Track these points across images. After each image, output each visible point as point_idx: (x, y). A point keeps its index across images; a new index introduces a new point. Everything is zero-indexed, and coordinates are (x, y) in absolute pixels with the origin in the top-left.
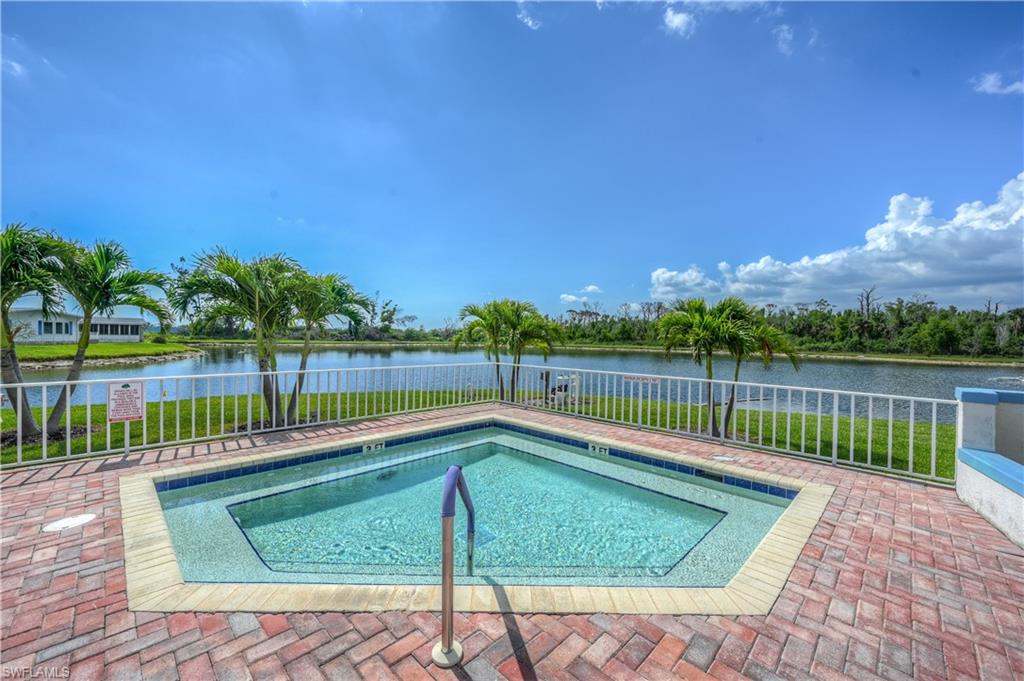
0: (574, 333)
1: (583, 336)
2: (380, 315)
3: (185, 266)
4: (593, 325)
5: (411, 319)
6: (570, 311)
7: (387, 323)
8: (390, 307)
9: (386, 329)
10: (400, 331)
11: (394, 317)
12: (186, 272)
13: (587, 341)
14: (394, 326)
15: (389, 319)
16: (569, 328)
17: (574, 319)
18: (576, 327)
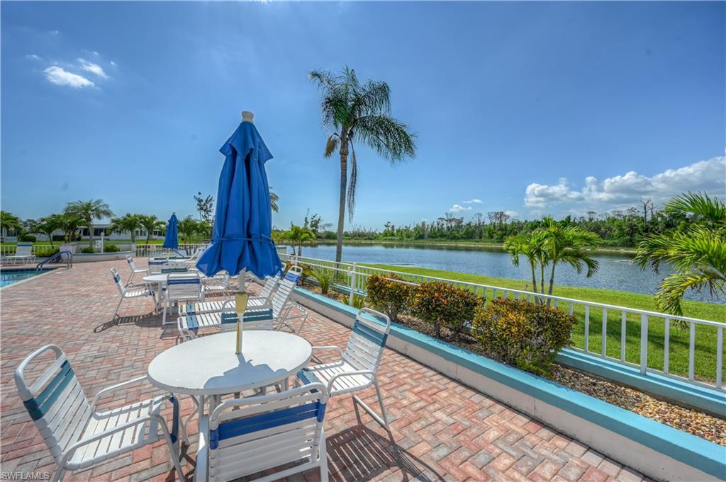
0: (436, 234)
2: (310, 223)
3: (201, 197)
5: (329, 226)
6: (439, 218)
7: (314, 228)
8: (316, 218)
9: (313, 232)
10: (324, 233)
11: (319, 225)
12: (202, 201)
13: (444, 239)
14: (318, 230)
15: (315, 225)
16: (434, 230)
17: (439, 224)
18: (438, 230)
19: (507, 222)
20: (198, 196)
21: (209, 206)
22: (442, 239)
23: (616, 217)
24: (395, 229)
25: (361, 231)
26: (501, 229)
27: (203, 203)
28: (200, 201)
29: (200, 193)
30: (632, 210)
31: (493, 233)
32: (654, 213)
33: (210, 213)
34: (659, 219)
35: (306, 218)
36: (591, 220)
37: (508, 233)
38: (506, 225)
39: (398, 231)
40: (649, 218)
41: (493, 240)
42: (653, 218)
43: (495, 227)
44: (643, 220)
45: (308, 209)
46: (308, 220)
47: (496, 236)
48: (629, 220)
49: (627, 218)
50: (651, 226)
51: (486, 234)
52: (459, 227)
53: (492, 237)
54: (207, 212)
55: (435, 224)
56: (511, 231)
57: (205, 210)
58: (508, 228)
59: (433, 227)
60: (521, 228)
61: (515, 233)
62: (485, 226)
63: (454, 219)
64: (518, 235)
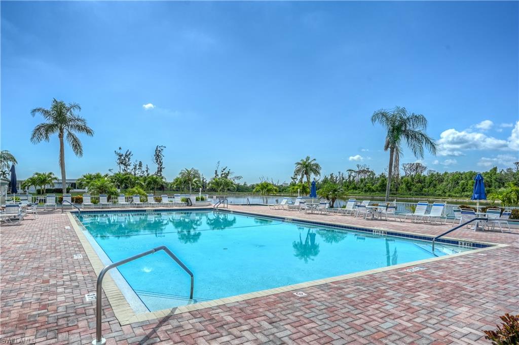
0: (348, 186)
1: (355, 188)
2: (220, 176)
4: (362, 181)
6: (350, 170)
8: (226, 171)
11: (228, 177)
12: (122, 155)
13: (357, 191)
16: (346, 182)
17: (350, 176)
18: (350, 182)
19: (425, 173)
20: (119, 151)
21: (127, 159)
22: (355, 191)
26: (420, 181)
27: (123, 158)
28: (121, 156)
29: (120, 148)
31: (411, 185)
33: (128, 167)
35: (216, 171)
37: (427, 185)
38: (425, 177)
41: (412, 192)
43: (413, 179)
46: (218, 173)
47: (414, 188)
51: (404, 186)
52: (373, 178)
53: (410, 190)
54: (126, 166)
55: (346, 176)
56: (430, 183)
57: (125, 164)
58: (427, 180)
59: (343, 179)
60: (441, 181)
61: (435, 185)
62: (400, 177)
63: (364, 170)
64: (438, 187)
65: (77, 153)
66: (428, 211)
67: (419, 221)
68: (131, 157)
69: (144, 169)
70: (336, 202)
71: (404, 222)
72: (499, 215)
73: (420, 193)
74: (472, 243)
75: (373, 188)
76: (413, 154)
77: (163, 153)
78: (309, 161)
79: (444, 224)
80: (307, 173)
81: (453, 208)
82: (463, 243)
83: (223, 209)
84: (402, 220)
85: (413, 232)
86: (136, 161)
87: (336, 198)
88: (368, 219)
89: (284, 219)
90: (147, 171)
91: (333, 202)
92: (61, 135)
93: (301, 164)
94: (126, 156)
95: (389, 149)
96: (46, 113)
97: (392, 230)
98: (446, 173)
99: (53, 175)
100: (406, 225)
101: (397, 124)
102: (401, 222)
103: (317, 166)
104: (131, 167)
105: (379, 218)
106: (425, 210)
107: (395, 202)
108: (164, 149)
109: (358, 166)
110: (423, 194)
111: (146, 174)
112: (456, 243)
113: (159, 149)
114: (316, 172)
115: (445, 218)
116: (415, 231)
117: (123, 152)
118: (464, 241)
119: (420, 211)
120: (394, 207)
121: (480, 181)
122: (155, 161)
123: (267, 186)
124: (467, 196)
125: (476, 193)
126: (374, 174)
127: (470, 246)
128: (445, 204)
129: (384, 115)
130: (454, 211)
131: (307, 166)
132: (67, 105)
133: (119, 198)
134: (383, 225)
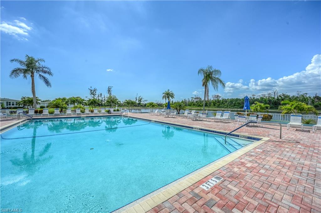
0: (191, 104)
1: (194, 105)
2: (138, 100)
3: (92, 89)
4: (197, 102)
5: (146, 101)
6: (192, 98)
7: (140, 102)
8: (141, 98)
9: (139, 104)
10: (144, 104)
11: (142, 100)
12: (92, 90)
13: (195, 106)
14: (141, 103)
15: (140, 101)
16: (190, 103)
17: (192, 100)
18: (192, 102)
19: (220, 99)
21: (95, 92)
23: (263, 97)
24: (173, 102)
25: (159, 103)
26: (218, 102)
27: (92, 91)
28: (91, 90)
29: (91, 87)
30: (269, 94)
31: (215, 103)
32: (278, 95)
33: (95, 96)
34: (280, 98)
35: (136, 98)
36: (254, 98)
38: (220, 100)
39: (175, 103)
40: (276, 97)
41: (215, 106)
42: (278, 98)
43: (216, 101)
44: (274, 98)
45: (137, 94)
48: (268, 98)
49: (267, 97)
50: (277, 101)
51: (212, 104)
52: (201, 101)
53: (215, 105)
54: (94, 95)
55: (190, 100)
56: (222, 103)
57: (93, 94)
58: (221, 102)
59: (189, 101)
60: (226, 102)
61: (224, 103)
62: (211, 101)
63: (197, 98)
64: (225, 104)
65: (48, 86)
66: (222, 116)
67: (218, 121)
68: (96, 91)
69: (103, 96)
70: (180, 111)
71: (210, 121)
72: (256, 117)
73: (218, 107)
74: (247, 137)
75: (201, 105)
76: (213, 88)
77: (112, 89)
78: (169, 92)
79: (230, 123)
80: (168, 97)
81: (234, 114)
82: (242, 137)
83: (125, 115)
84: (210, 120)
85: (214, 129)
86: (99, 93)
87: (180, 109)
88: (193, 120)
89: (151, 121)
90: (104, 98)
91: (179, 111)
92: (32, 75)
93: (165, 93)
94: (94, 91)
95: (204, 86)
96: (21, 62)
97: (203, 128)
98: (228, 99)
99: (38, 98)
100: (211, 124)
101: (208, 74)
102: (209, 121)
103: (172, 94)
104: (97, 96)
105: (199, 120)
106: (220, 115)
107: (207, 111)
108: (112, 88)
109: (195, 96)
110: (219, 107)
111: (104, 99)
112: (238, 136)
113: (110, 87)
114: (172, 97)
115: (230, 119)
116: (215, 127)
117: (93, 89)
118: (243, 135)
119: (218, 116)
120: (206, 114)
121: (247, 100)
122: (108, 93)
123: (152, 104)
124: (236, 108)
125: (246, 107)
126: (201, 99)
127: (246, 138)
128: (230, 112)
129: (202, 70)
130: (235, 116)
131: (168, 94)
132: (36, 59)
133: (67, 110)
134: (200, 124)
